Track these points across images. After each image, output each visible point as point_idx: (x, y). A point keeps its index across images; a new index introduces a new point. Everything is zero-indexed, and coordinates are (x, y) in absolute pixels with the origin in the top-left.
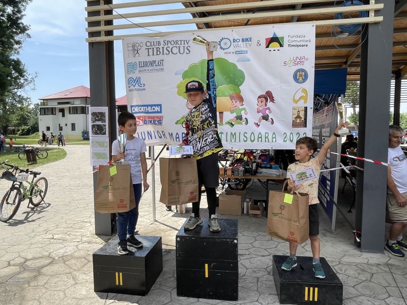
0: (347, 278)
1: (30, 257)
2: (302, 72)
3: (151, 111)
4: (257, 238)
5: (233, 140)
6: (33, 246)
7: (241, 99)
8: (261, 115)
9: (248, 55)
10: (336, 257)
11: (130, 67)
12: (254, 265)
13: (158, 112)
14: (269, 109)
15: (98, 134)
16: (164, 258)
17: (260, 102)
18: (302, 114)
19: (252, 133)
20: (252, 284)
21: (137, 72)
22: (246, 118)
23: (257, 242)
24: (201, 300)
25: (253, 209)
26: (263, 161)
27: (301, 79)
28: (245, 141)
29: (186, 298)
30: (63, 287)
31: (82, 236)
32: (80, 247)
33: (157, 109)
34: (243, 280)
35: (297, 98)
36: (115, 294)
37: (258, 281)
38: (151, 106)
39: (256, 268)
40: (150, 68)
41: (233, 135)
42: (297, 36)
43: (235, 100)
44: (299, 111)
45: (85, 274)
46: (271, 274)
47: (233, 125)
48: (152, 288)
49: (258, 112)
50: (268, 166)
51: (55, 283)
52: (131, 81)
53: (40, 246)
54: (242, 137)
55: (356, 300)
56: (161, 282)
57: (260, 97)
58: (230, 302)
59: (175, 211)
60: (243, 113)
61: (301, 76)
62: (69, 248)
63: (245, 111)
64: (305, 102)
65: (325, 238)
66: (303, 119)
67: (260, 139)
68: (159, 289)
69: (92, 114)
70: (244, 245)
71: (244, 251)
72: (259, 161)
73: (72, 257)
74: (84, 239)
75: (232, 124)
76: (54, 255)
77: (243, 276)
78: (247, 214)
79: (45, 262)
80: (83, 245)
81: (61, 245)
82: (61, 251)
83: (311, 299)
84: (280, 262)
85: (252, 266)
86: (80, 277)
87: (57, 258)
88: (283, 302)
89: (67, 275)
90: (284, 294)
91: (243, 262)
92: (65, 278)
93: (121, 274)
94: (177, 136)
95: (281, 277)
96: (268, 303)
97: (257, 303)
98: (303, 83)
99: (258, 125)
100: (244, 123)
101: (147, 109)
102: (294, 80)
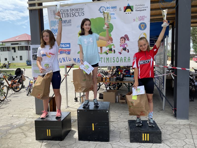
2: (143, 24)
3: (64, 47)
5: (108, 62)
6: (2, 120)
8: (122, 47)
9: (115, 16)
10: (162, 122)
11: (52, 23)
13: (68, 47)
14: (126, 44)
20: (117, 135)
22: (114, 50)
24: (90, 142)
25: (121, 99)
27: (143, 28)
28: (114, 62)
29: (83, 141)
30: (20, 139)
33: (68, 46)
36: (46, 141)
37: (120, 133)
38: (65, 44)
39: (120, 127)
40: (64, 24)
41: (108, 59)
45: (31, 132)
47: (107, 54)
49: (121, 46)
51: (15, 137)
52: (53, 31)
53: (6, 120)
54: (112, 60)
55: (169, 141)
56: (70, 134)
57: (121, 38)
59: (80, 102)
60: (112, 47)
61: (143, 26)
62: (22, 121)
63: (114, 46)
70: (115, 117)
74: (30, 116)
75: (107, 53)
76: (14, 124)
78: (119, 102)
79: (9, 128)
80: (29, 119)
81: (17, 120)
82: (17, 122)
83: (146, 140)
84: (131, 123)
85: (118, 126)
86: (28, 134)
87: (15, 126)
88: (132, 141)
89: (22, 133)
90: (132, 138)
91: (113, 125)
92: (20, 135)
93: (50, 130)
94: (79, 60)
95: (130, 129)
96: (124, 143)
97: (119, 142)
98: (144, 30)
99: (120, 53)
100: (113, 52)
101: (62, 46)
102: (139, 28)
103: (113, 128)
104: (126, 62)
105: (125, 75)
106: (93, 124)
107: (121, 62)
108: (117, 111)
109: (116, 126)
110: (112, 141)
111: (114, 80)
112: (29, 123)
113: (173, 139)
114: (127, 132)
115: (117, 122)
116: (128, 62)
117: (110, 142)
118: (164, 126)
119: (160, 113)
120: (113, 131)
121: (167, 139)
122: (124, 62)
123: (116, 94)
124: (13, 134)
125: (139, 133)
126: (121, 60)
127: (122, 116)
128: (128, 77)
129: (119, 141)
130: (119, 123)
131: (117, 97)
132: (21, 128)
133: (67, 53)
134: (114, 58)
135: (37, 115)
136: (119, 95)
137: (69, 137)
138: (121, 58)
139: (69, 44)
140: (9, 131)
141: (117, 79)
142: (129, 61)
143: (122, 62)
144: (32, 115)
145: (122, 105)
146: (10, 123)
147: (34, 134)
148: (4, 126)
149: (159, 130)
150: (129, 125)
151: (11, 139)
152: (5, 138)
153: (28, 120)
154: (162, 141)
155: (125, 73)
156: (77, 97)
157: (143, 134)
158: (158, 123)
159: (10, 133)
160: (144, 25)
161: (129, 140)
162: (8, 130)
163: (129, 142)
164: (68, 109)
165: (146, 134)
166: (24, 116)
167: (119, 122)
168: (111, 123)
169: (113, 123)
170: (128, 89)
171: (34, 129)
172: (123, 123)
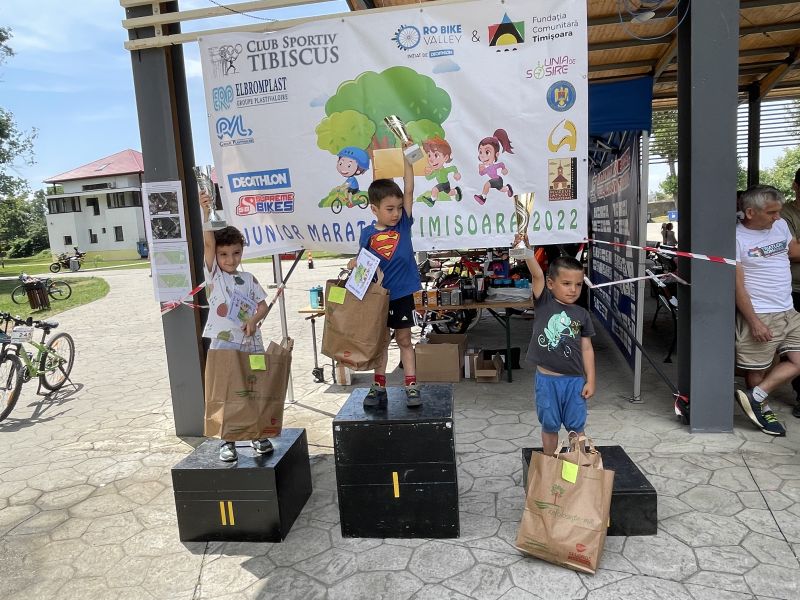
0: (665, 482)
1: (49, 486)
2: (564, 87)
3: (269, 184)
4: (493, 421)
5: (435, 233)
6: (54, 465)
7: (446, 149)
8: (487, 178)
9: (456, 59)
10: (642, 446)
11: (219, 97)
12: (489, 471)
13: (283, 185)
14: (502, 166)
15: (165, 237)
16: (315, 470)
17: (484, 153)
18: (567, 173)
19: (472, 217)
20: (485, 506)
21: (233, 105)
22: (457, 188)
23: (493, 428)
24: (388, 540)
25: (481, 367)
26: (497, 273)
27: (562, 103)
28: (459, 233)
29: (360, 539)
30: (119, 538)
31: (151, 440)
32: (147, 460)
33: (281, 178)
34: (468, 500)
35: (556, 141)
36: (221, 543)
37: (496, 499)
38: (270, 173)
39: (491, 476)
40: (260, 96)
41: (434, 222)
42: (550, 18)
43: (433, 151)
44: (560, 168)
45: (160, 510)
46: (522, 484)
47: (433, 203)
48: (294, 527)
49: (482, 173)
50: (508, 282)
51: (103, 532)
52: (223, 126)
53: (68, 464)
54: (453, 226)
55: (682, 520)
56: (310, 513)
57: (483, 143)
58: (445, 541)
59: (332, 382)
60: (451, 177)
61: (561, 95)
62: (126, 464)
63: (456, 172)
64: (573, 149)
65: (620, 411)
66: (569, 183)
67: (487, 228)
68: (308, 526)
69: (149, 197)
70: (468, 435)
71: (467, 446)
72: (490, 274)
73: (133, 480)
74: (155, 445)
75: (430, 200)
76: (97, 480)
77: (467, 492)
78: (472, 378)
79: (81, 493)
80: (152, 457)
81: (110, 461)
82: (109, 471)
85: (483, 473)
86: (153, 516)
87: (103, 485)
89: (126, 515)
91: (466, 466)
92: (121, 520)
93: (230, 504)
94: (325, 231)
97: (496, 539)
98: (565, 109)
99: (482, 200)
100: (453, 198)
101: (261, 180)
102: (549, 104)
103: (467, 478)
104: (504, 232)
105: (493, 279)
106: (395, 475)
107: (484, 233)
108: (470, 413)
109: (476, 473)
110: (471, 534)
111: (455, 301)
112: (151, 471)
114: (520, 494)
115: (476, 456)
116: (511, 231)
117: (461, 540)
119: (626, 413)
120: (469, 494)
121: (672, 513)
122: (498, 231)
124: (95, 519)
126: (484, 226)
127: (491, 432)
128: (503, 286)
129: (496, 535)
130: (484, 461)
131: (467, 358)
133: (282, 206)
134: (458, 220)
135: (179, 440)
136: (472, 351)
138: (486, 216)
139: (286, 172)
140: (78, 510)
141: (464, 296)
143: (490, 232)
144: (163, 441)
145: (485, 388)
146: (82, 474)
148: (60, 489)
149: (648, 483)
160: (567, 91)
162: (75, 503)
164: (293, 412)
166: (135, 446)
167: (486, 454)
170: (504, 328)
172: (498, 457)
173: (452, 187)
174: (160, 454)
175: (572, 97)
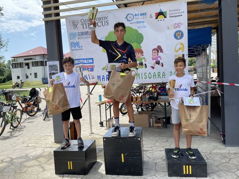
1: (14, 157)
3: (86, 62)
4: (158, 141)
5: (138, 78)
6: (16, 151)
7: (142, 52)
8: (155, 61)
9: (145, 24)
10: (208, 150)
11: (71, 36)
12: (155, 156)
13: (91, 63)
14: (160, 57)
17: (154, 53)
19: (150, 73)
20: (152, 167)
21: (77, 38)
22: (145, 64)
24: (120, 176)
25: (157, 123)
26: (161, 91)
27: (179, 37)
28: (146, 78)
29: (111, 175)
30: (36, 173)
33: (90, 61)
34: (147, 165)
35: (177, 49)
36: (68, 175)
37: (156, 165)
38: (87, 59)
39: (155, 158)
41: (138, 75)
42: (175, 10)
43: (138, 53)
45: (49, 165)
46: (165, 160)
48: (91, 171)
49: (153, 59)
50: (165, 94)
51: (32, 171)
52: (72, 44)
53: (20, 151)
54: (144, 76)
55: (217, 173)
56: (96, 167)
57: (153, 50)
58: (138, 177)
60: (143, 61)
61: (178, 35)
62: (39, 151)
63: (145, 59)
64: (183, 51)
69: (49, 66)
70: (149, 145)
71: (149, 148)
73: (41, 156)
75: (136, 68)
76: (29, 156)
78: (153, 126)
79: (24, 160)
80: (47, 149)
81: (33, 150)
82: (33, 153)
83: (187, 173)
84: (169, 152)
85: (153, 156)
86: (46, 167)
87: (31, 157)
88: (170, 175)
89: (39, 166)
90: (170, 170)
91: (148, 155)
92: (37, 168)
93: (71, 162)
94: (103, 77)
95: (168, 160)
96: (161, 177)
97: (154, 177)
98: (180, 39)
99: (153, 68)
100: (144, 67)
101: (83, 61)
102: (175, 37)
103: (147, 158)
104: (160, 78)
105: (160, 93)
106: (122, 155)
107: (154, 78)
108: (151, 138)
109: (150, 156)
110: (147, 175)
111: (147, 100)
112: (46, 153)
113: (221, 172)
114: (164, 163)
115: (151, 151)
116: (163, 78)
117: (143, 176)
118: (210, 155)
119: (204, 139)
120: (147, 163)
121: (214, 171)
122: (158, 78)
123: (150, 117)
124: (29, 167)
125: (178, 165)
126: (154, 76)
127: (157, 144)
128: (163, 95)
129: (154, 175)
130: (154, 153)
131: (151, 120)
132: (38, 160)
133: (89, 70)
134: (145, 74)
135: (56, 144)
136: (154, 117)
137: (94, 170)
138: (155, 73)
139: (92, 59)
140: (24, 164)
141: (150, 98)
142: (164, 76)
143: (156, 78)
144: (50, 144)
145: (157, 130)
146: (25, 154)
147: (53, 166)
148: (18, 158)
149: (204, 160)
150: (167, 155)
151: (26, 174)
152: (20, 172)
153: (45, 150)
154: (209, 175)
155: (159, 91)
156: (102, 121)
157: (184, 166)
158: (203, 151)
159: (25, 167)
160: (180, 33)
161: (167, 173)
162: (23, 162)
163: (167, 176)
164: (92, 136)
165: (187, 166)
166: (42, 146)
167: (155, 151)
168: (144, 153)
169: (147, 152)
170: (164, 110)
171: (53, 161)
172: (159, 152)
173: (144, 64)
174: (49, 148)
175: (182, 35)
